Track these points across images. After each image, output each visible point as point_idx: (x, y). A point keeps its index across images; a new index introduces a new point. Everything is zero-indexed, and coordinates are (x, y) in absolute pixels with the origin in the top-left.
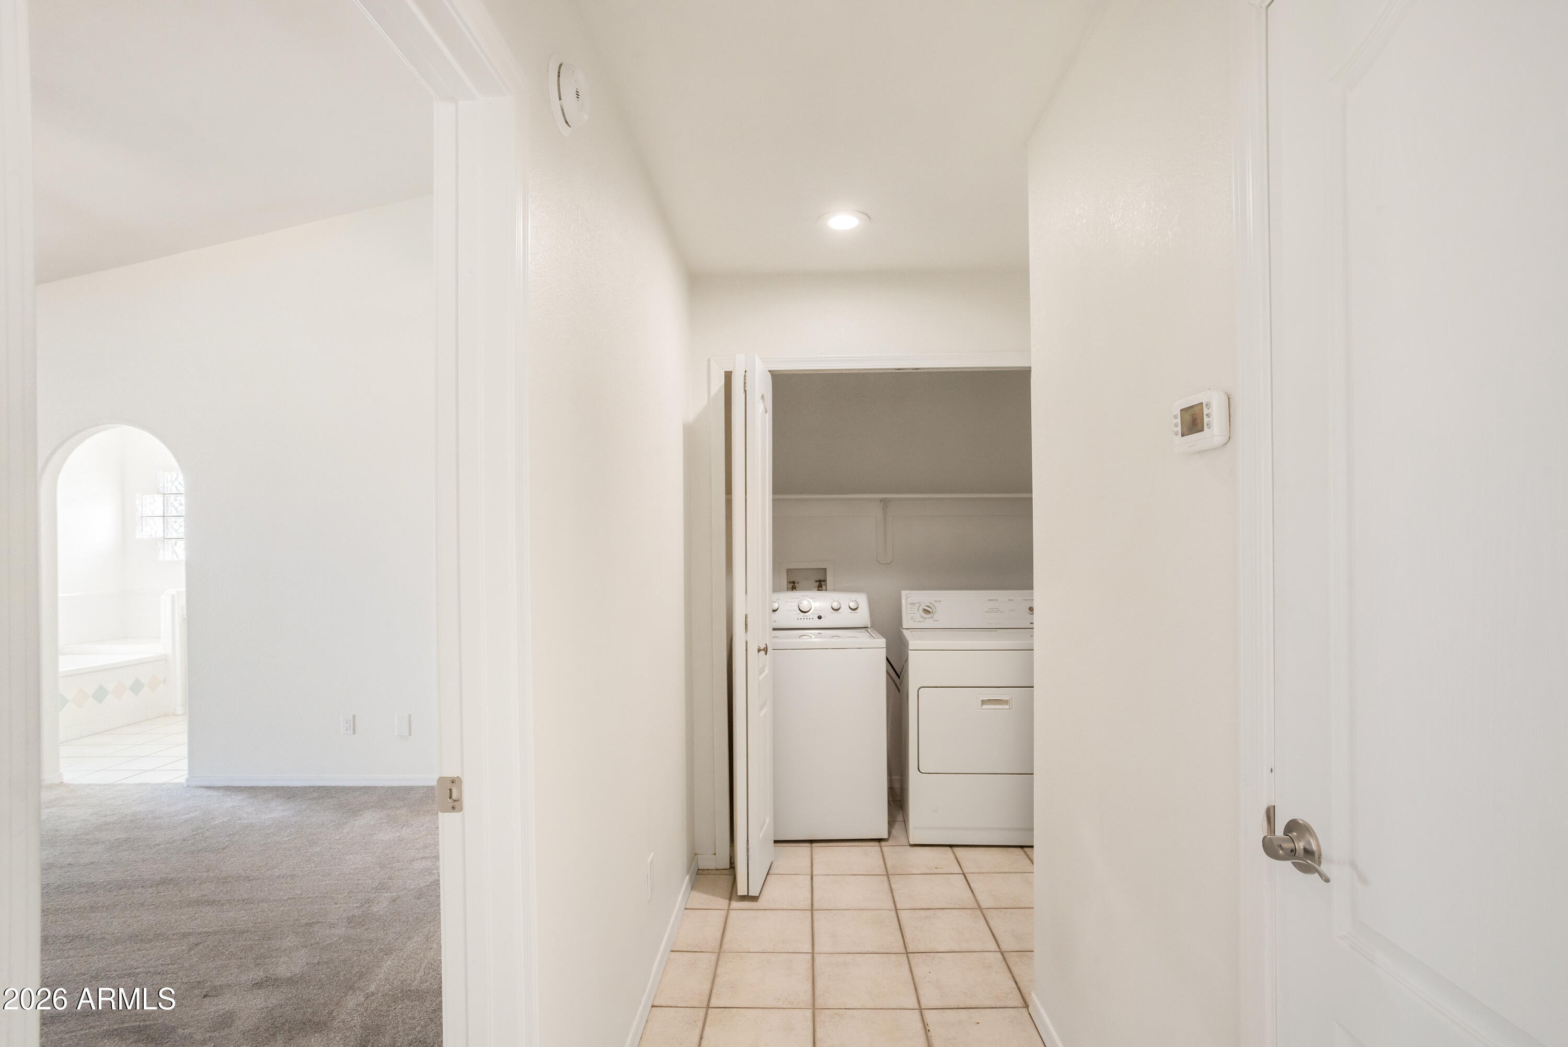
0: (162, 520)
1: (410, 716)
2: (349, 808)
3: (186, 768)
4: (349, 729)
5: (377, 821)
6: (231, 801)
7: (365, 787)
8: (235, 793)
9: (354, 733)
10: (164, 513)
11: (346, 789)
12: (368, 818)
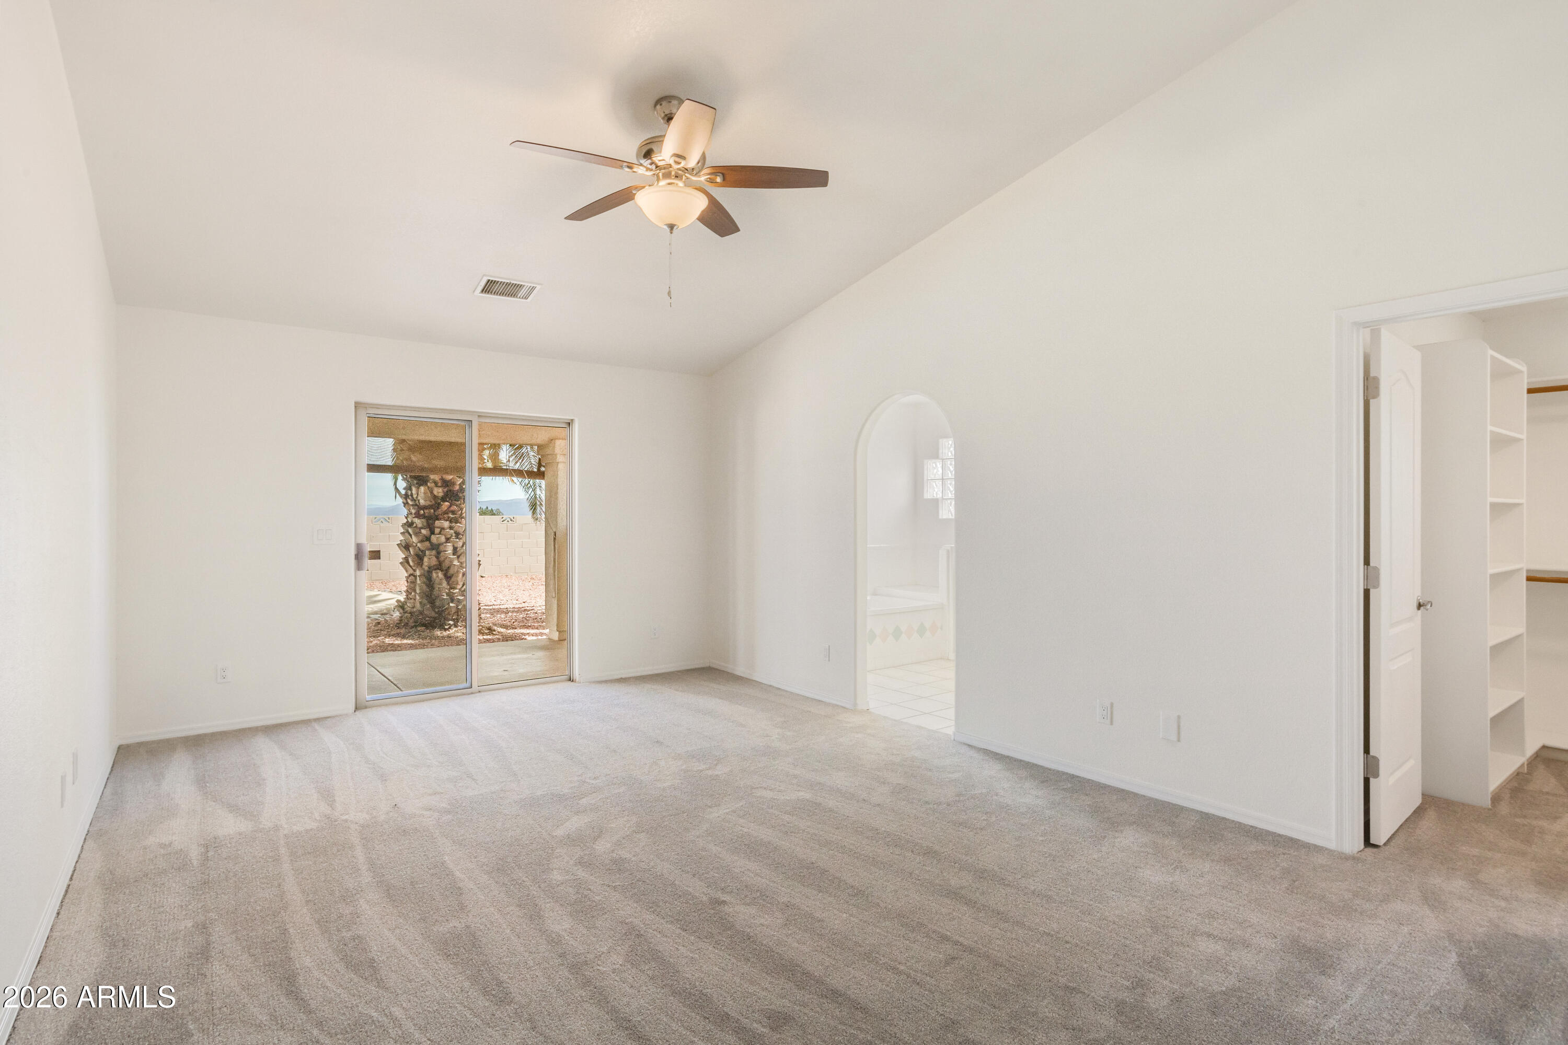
0: (941, 483)
1: (1179, 717)
2: (1106, 815)
3: (953, 718)
4: (1106, 717)
5: (1141, 847)
6: (992, 770)
7: (1123, 790)
8: (993, 760)
9: (1112, 723)
10: (943, 476)
11: (1102, 787)
12: (1130, 838)
